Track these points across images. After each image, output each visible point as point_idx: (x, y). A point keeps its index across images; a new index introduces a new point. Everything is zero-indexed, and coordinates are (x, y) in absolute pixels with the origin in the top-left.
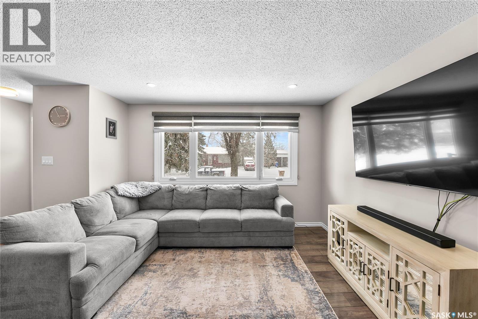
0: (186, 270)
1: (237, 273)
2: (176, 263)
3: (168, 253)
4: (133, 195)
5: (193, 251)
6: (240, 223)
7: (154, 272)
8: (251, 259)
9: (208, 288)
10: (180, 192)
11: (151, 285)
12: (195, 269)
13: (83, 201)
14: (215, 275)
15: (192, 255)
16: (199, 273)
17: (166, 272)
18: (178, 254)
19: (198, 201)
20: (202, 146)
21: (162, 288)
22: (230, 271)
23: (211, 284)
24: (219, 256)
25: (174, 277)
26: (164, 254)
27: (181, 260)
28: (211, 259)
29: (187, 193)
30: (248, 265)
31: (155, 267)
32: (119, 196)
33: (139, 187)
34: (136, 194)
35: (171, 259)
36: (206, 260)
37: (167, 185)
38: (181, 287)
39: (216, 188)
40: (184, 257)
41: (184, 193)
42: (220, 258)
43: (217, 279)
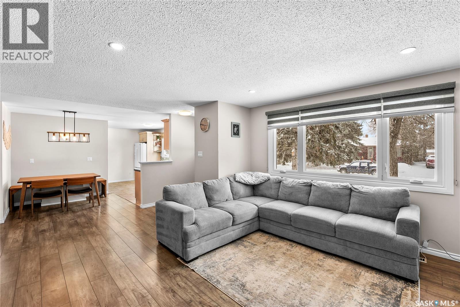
0: (268, 255)
1: (312, 279)
2: (264, 246)
3: (264, 236)
4: (246, 183)
5: (285, 242)
6: (334, 227)
7: (245, 247)
8: (340, 271)
9: (274, 278)
10: (284, 185)
11: (236, 255)
12: (276, 258)
13: (209, 182)
14: (289, 270)
15: (281, 246)
16: (276, 262)
17: (252, 250)
18: (271, 240)
19: (300, 195)
20: (357, 137)
21: (242, 261)
22: (305, 273)
23: (279, 275)
24: (305, 256)
25: (255, 257)
26: (261, 237)
27: (270, 246)
28: (296, 255)
29: (290, 186)
30: (330, 276)
31: (248, 244)
32: (236, 181)
33: (253, 176)
34: (250, 182)
35: (263, 242)
36: (291, 254)
37: (275, 177)
38: (255, 266)
39: (320, 185)
40: (274, 245)
41: (287, 186)
42: (306, 257)
43: (288, 274)
